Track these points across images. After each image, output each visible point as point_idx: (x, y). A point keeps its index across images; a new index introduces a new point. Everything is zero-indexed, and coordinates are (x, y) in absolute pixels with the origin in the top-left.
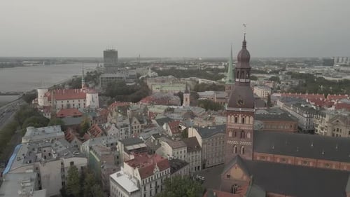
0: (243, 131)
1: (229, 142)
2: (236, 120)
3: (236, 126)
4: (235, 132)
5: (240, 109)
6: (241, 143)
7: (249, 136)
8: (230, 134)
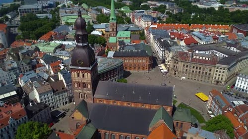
0: (84, 83)
1: (76, 91)
2: (78, 75)
3: (79, 80)
4: (79, 84)
5: (80, 68)
6: (85, 92)
7: (89, 86)
8: (76, 85)
